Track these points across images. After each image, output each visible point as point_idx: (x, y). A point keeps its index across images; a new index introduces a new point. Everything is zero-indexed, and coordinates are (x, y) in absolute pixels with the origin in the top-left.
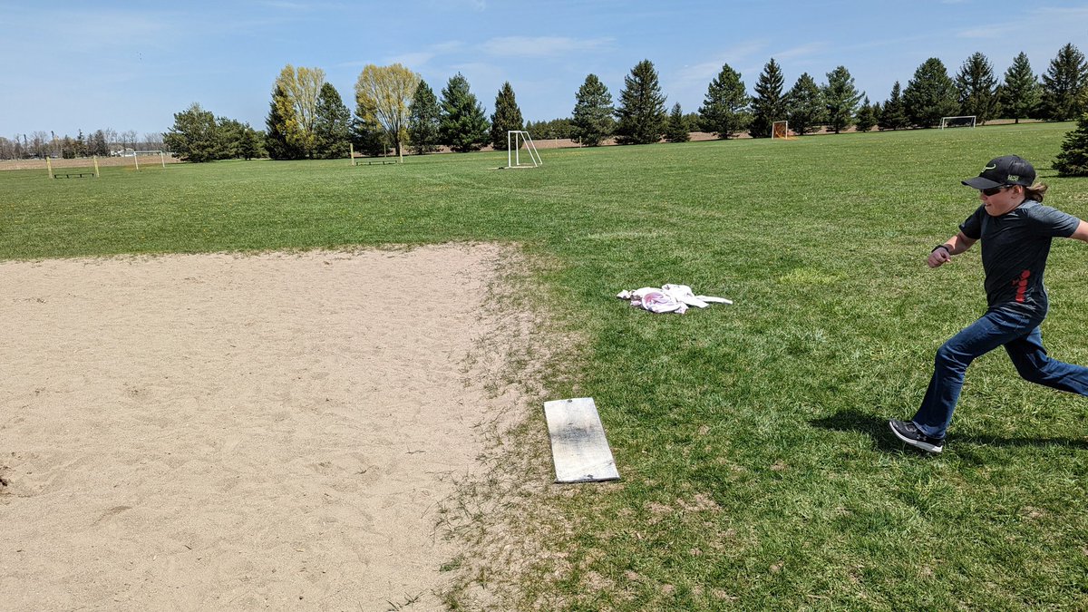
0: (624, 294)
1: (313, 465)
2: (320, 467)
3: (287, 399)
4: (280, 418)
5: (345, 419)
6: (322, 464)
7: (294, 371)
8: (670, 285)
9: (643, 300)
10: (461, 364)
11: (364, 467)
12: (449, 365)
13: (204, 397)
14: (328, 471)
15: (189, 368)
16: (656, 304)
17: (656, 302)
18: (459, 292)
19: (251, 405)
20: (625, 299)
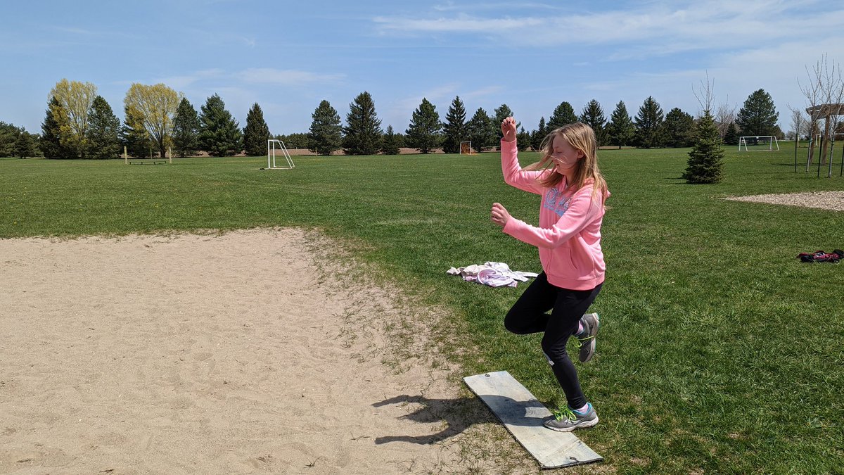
0: (453, 270)
1: (250, 460)
2: (259, 462)
3: (178, 383)
4: (181, 405)
5: (256, 403)
6: (261, 459)
7: (171, 353)
8: (491, 263)
9: (478, 276)
10: (340, 339)
11: (311, 460)
12: (329, 341)
13: (84, 386)
14: (272, 466)
15: (53, 355)
16: (490, 280)
17: (490, 277)
18: (289, 270)
19: (141, 393)
20: (455, 275)
